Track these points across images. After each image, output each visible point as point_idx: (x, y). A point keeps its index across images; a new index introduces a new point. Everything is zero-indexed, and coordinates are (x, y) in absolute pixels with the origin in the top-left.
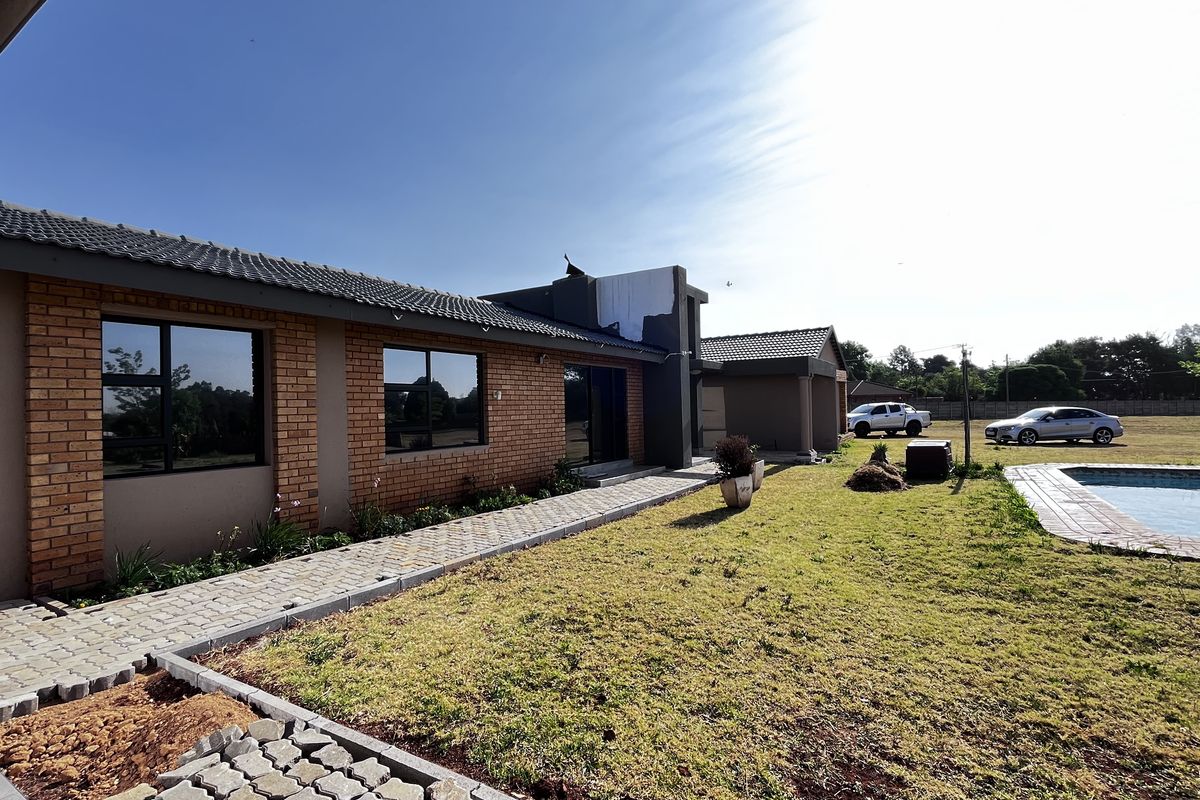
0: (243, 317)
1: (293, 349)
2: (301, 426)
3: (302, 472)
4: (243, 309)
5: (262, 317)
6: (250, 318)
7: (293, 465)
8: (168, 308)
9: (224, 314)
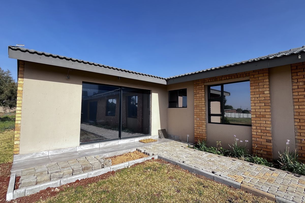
0: (237, 78)
1: (257, 84)
2: (262, 113)
3: (263, 131)
4: (237, 75)
5: (244, 76)
6: (240, 77)
7: (258, 128)
8: (217, 81)
9: (232, 78)
